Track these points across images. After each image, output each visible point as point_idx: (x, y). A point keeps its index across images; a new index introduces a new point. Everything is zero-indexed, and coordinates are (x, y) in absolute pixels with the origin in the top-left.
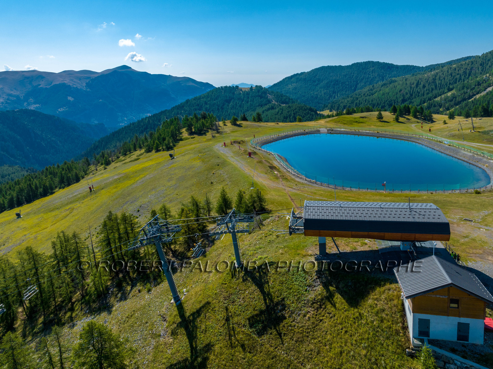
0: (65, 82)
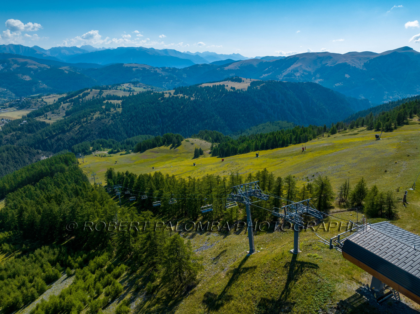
0: (347, 62)
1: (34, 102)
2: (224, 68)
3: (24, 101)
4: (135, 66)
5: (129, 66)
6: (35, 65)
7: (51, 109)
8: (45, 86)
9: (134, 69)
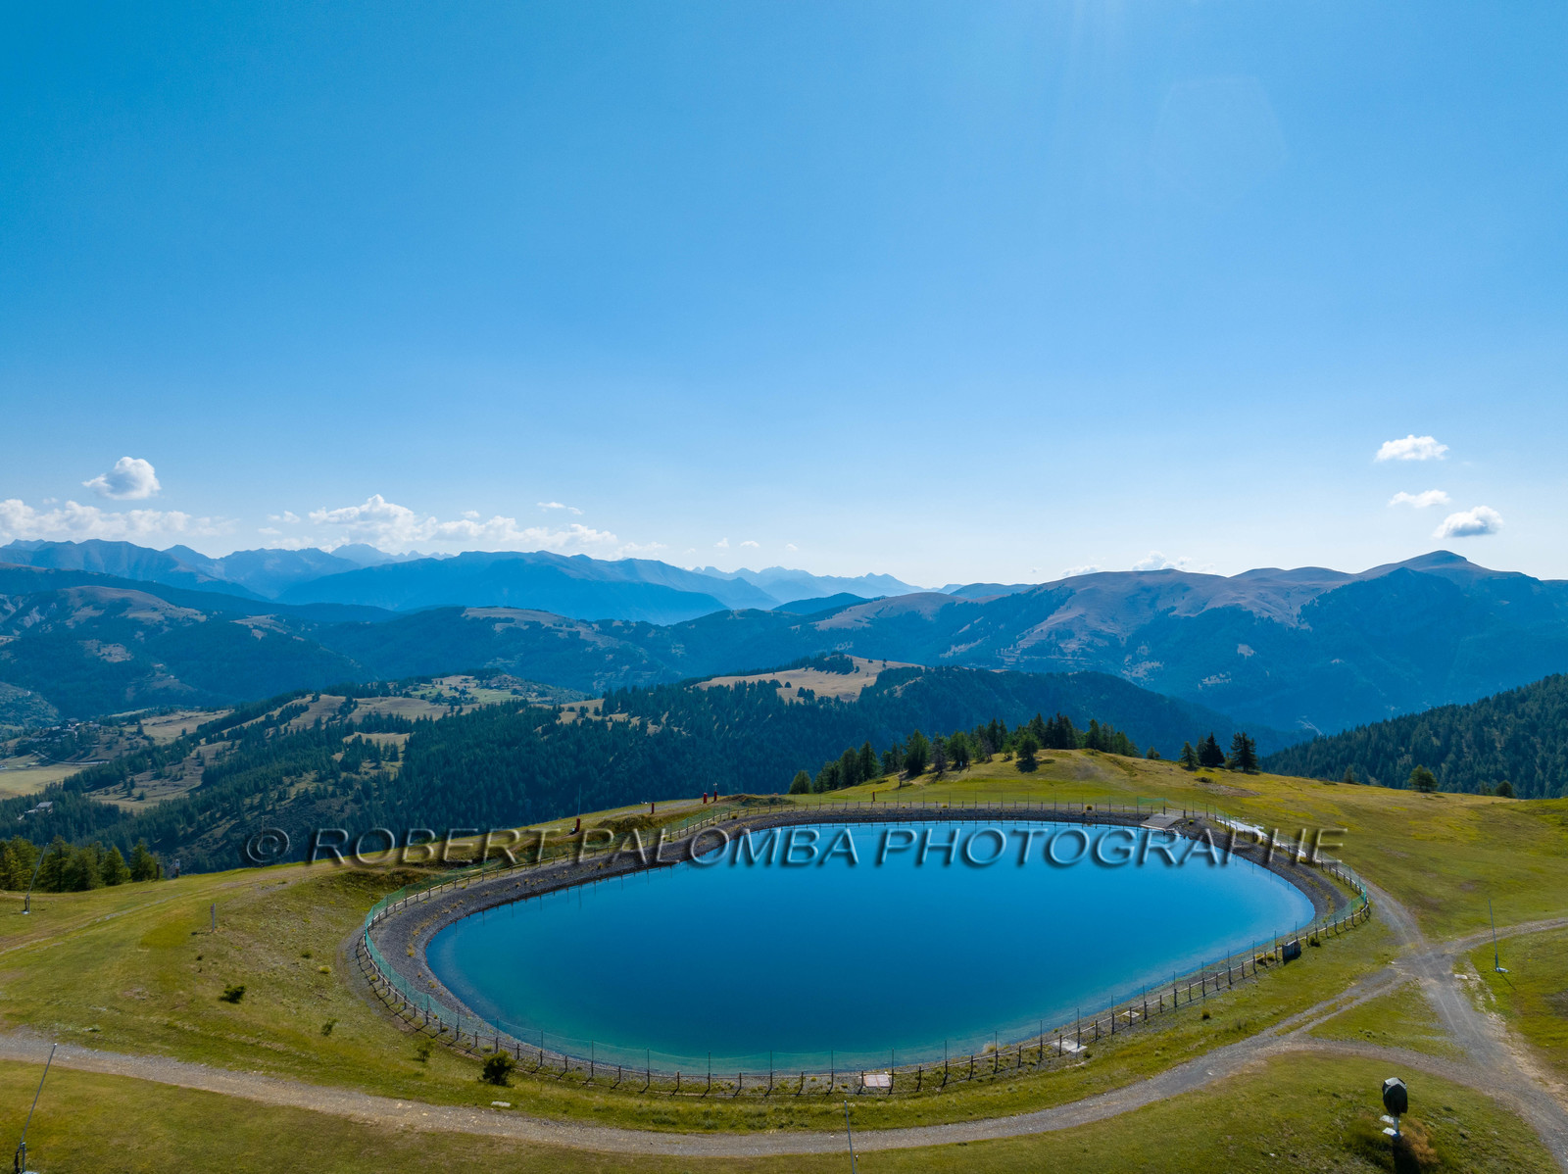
1: (105, 738)
2: (817, 623)
3: (71, 735)
4: (503, 616)
5: (481, 614)
6: (155, 609)
7: (154, 762)
8: (172, 680)
9: (498, 627)
